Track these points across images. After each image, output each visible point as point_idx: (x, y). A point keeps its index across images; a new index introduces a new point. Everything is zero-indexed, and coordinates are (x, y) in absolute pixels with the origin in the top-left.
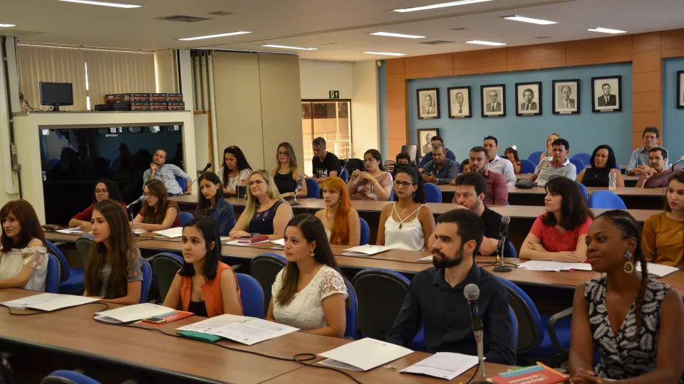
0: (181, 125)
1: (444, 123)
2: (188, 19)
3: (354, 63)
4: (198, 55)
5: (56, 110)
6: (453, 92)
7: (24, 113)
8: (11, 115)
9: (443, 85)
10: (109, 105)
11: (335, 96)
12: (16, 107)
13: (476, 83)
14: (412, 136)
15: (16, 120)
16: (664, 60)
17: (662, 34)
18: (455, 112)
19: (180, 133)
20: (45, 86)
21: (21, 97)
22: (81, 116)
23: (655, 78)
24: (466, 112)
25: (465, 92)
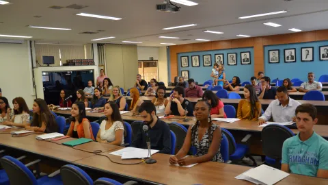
0: (93, 70)
1: (190, 68)
2: (91, 33)
3: (159, 47)
4: (100, 45)
5: (48, 66)
6: (193, 58)
7: (37, 67)
8: (33, 68)
9: (190, 55)
10: (68, 63)
11: (152, 59)
12: (35, 65)
13: (201, 54)
14: (179, 73)
15: (34, 69)
16: (264, 46)
17: (263, 37)
18: (194, 65)
19: (93, 73)
20: (44, 57)
21: (37, 62)
22: (58, 67)
23: (262, 52)
24: (198, 64)
25: (197, 57)
